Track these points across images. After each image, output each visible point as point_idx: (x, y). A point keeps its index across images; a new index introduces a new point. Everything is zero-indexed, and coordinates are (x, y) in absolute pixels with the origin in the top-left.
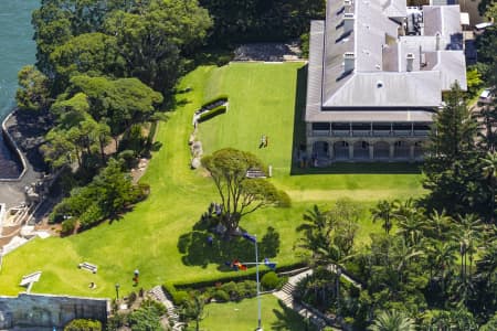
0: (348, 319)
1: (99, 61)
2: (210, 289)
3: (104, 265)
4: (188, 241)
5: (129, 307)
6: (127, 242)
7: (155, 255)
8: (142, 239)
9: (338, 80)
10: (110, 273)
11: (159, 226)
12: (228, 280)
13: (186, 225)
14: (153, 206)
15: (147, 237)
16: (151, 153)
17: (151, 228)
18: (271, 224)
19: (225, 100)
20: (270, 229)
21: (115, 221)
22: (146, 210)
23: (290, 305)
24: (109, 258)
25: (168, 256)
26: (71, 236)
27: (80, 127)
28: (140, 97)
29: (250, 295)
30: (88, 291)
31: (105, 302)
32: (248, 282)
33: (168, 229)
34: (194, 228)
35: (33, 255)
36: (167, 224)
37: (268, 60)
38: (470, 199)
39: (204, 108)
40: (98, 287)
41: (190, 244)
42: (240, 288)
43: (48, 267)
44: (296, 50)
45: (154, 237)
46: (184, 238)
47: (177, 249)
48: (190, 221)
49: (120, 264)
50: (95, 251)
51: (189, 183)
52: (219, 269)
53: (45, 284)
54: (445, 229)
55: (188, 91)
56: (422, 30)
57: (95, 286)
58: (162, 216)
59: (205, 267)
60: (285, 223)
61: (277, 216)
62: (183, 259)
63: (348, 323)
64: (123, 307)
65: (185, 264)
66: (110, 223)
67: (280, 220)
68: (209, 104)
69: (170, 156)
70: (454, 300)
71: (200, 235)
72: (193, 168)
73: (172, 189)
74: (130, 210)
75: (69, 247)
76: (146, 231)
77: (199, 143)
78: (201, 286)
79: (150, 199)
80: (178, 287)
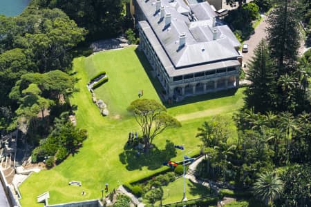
0: (231, 182)
1: (25, 64)
2: (149, 181)
3: (84, 180)
4: (125, 157)
5: (112, 201)
6: (90, 165)
7: (110, 169)
8: (98, 161)
9: (178, 51)
10: (89, 184)
11: (103, 152)
12: (158, 174)
13: (119, 148)
14: (94, 141)
15: (100, 159)
16: (74, 112)
17: (100, 154)
18: (167, 138)
19: (104, 74)
20: (167, 141)
21: (75, 154)
22: (90, 144)
23: (195, 181)
24: (84, 176)
25: (117, 167)
26: (54, 168)
27: (38, 104)
28: (66, 80)
29: (172, 180)
30: (82, 197)
31: (97, 201)
32: (169, 173)
33: (110, 152)
34: (125, 149)
35: (37, 183)
36: (108, 149)
37: (112, 48)
38: (275, 103)
39: (92, 81)
40: (87, 194)
41: (126, 158)
42: (166, 177)
43: (51, 188)
44: (124, 40)
45: (104, 159)
46: (121, 156)
47: (120, 163)
48: (120, 145)
49: (92, 178)
50: (75, 173)
51: (108, 124)
52: (149, 169)
53: (55, 198)
54: (276, 122)
55: (75, 73)
56: (195, 18)
57: (85, 194)
58: (103, 146)
59: (141, 170)
60: (174, 136)
61: (169, 133)
62: (127, 167)
63: (232, 184)
64: (109, 202)
65: (129, 170)
66: (73, 155)
67: (170, 135)
68: (95, 78)
69: (86, 111)
70: (283, 160)
71: (130, 152)
72: (104, 115)
73: (99, 130)
74: (81, 146)
75: (56, 174)
76: (98, 156)
77: (100, 101)
78: (143, 181)
79: (89, 137)
80: (132, 184)
